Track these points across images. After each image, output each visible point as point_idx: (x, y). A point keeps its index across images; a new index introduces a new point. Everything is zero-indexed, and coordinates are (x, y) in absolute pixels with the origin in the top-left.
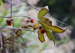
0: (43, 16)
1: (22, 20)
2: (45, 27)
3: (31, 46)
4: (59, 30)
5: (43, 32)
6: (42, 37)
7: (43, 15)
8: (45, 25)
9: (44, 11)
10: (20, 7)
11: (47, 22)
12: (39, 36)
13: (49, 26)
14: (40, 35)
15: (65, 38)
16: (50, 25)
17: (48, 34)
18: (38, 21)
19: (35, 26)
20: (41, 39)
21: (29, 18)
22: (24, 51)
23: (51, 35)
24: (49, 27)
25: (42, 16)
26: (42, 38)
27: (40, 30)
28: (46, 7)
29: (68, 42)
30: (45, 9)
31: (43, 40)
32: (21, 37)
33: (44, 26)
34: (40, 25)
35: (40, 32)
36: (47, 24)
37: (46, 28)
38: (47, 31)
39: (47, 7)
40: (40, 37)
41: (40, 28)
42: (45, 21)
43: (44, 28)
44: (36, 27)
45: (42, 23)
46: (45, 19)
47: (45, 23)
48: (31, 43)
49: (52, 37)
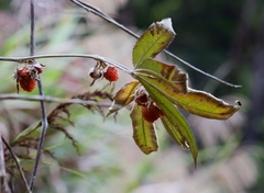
0: (154, 55)
1: (64, 76)
2: (158, 96)
3: (96, 170)
4: (214, 106)
5: (152, 115)
6: (147, 132)
7: (152, 52)
8: (161, 88)
9: (156, 36)
10: (53, 26)
11: (167, 77)
12: (135, 131)
13: (176, 91)
14: (139, 127)
15: (220, 143)
16: (180, 88)
17: (172, 123)
18: (132, 74)
19: (121, 91)
20: (142, 142)
21: (101, 62)
22: (71, 189)
23: (181, 125)
24: (176, 97)
25: (149, 55)
26: (149, 139)
27: (141, 108)
28: (163, 22)
29: (232, 156)
30: (160, 28)
31: (150, 144)
32: (67, 135)
33: (155, 93)
34: (142, 88)
35: (139, 117)
36: (170, 84)
37: (163, 99)
38: (166, 111)
39: (167, 23)
40: (140, 132)
41: (142, 99)
42: (162, 73)
43: (155, 100)
44: (124, 96)
45: (150, 81)
46: (160, 68)
47: (160, 81)
48: (96, 160)
49: (185, 134)
